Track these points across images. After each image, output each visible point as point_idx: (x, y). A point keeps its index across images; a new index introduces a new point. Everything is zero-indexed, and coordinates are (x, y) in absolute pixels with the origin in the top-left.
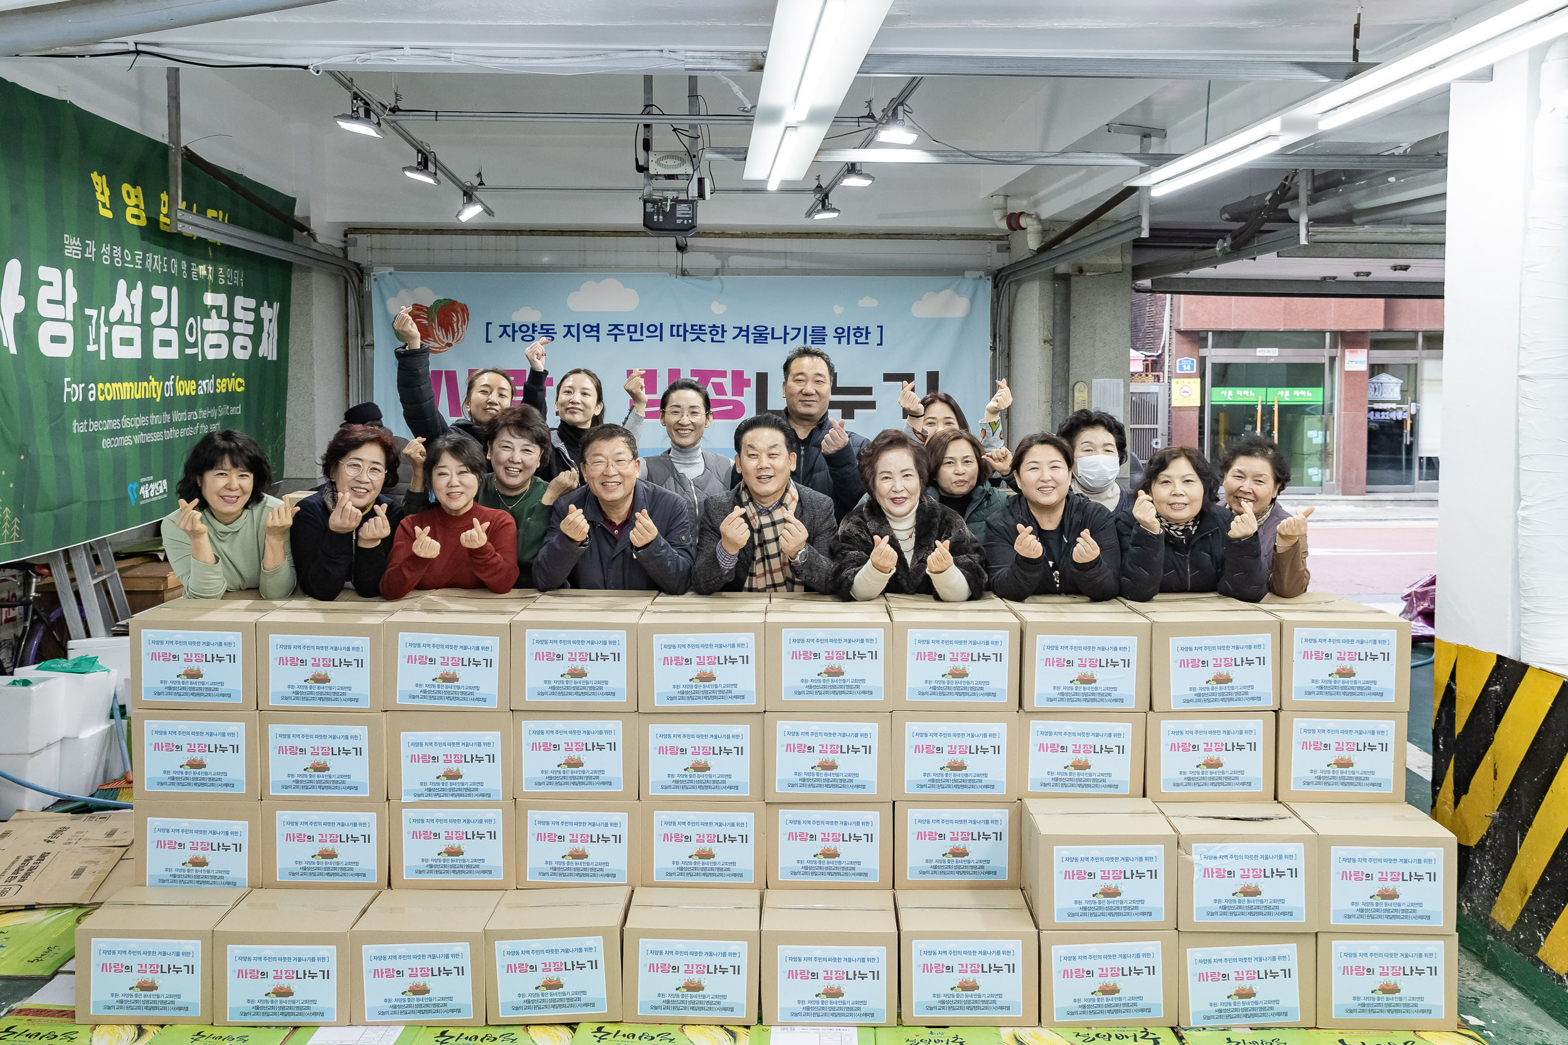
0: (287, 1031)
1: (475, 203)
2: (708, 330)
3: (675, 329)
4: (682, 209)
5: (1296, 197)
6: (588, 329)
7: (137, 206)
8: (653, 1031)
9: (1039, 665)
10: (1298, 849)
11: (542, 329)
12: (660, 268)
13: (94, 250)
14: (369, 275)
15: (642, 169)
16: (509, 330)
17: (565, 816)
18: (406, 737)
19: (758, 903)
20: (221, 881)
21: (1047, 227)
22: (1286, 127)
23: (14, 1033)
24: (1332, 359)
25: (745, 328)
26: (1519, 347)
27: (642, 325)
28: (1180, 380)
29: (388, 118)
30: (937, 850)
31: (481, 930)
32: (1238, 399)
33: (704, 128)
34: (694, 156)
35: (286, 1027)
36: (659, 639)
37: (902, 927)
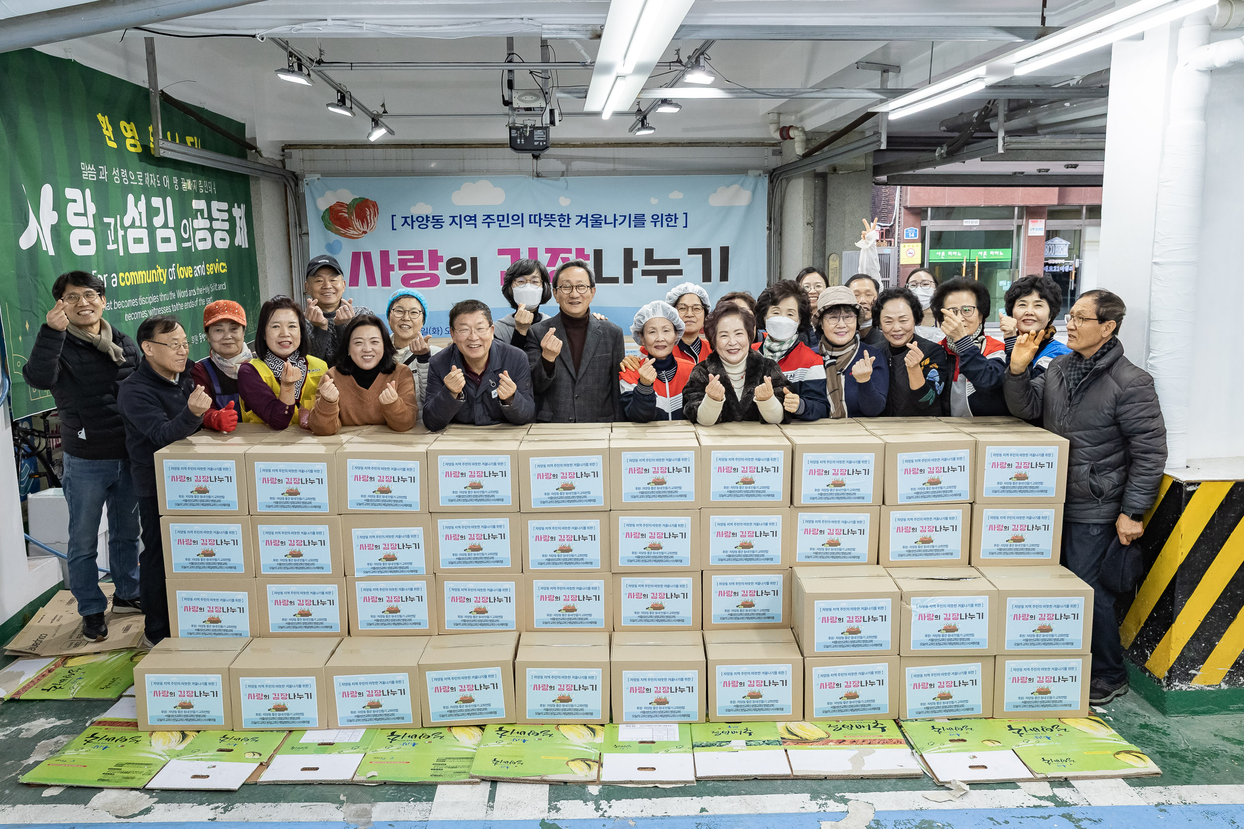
0: (285, 734)
1: (382, 127)
2: (557, 218)
3: (532, 217)
4: (538, 134)
5: (996, 115)
6: (468, 218)
7: (133, 138)
8: (538, 729)
9: (805, 474)
10: (984, 600)
11: (433, 219)
12: (520, 171)
13: (106, 173)
14: (302, 180)
15: (507, 103)
16: (409, 220)
17: (471, 584)
18: (356, 532)
19: (608, 641)
20: (231, 632)
21: (810, 138)
22: (990, 72)
23: (97, 738)
24: (1019, 227)
25: (584, 216)
26: (1154, 241)
27: (508, 215)
28: (907, 245)
29: (316, 68)
30: (732, 603)
31: (416, 665)
32: (950, 258)
33: (554, 72)
34: (547, 93)
35: (283, 731)
36: (534, 461)
37: (709, 657)
